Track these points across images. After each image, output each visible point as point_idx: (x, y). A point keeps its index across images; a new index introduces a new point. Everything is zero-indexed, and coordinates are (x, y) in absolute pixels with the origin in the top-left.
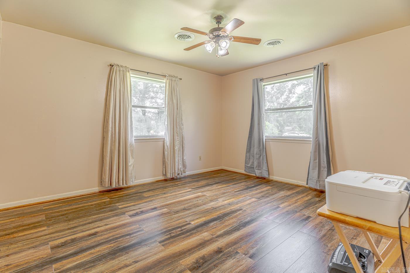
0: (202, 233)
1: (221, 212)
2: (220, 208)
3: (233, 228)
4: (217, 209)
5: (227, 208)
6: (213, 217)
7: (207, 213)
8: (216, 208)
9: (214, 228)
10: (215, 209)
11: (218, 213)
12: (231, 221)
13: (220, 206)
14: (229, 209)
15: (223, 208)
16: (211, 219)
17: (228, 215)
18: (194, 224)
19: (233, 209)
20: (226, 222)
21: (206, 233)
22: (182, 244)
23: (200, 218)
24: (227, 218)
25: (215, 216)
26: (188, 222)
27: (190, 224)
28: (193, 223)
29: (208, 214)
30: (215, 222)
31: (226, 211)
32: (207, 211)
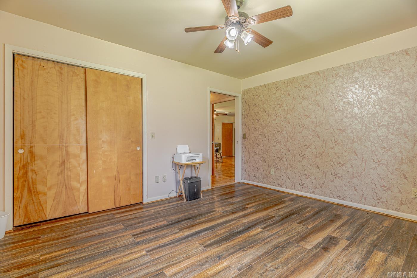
0: (247, 222)
1: (232, 243)
2: (234, 250)
3: (222, 226)
4: (238, 247)
5: (224, 249)
6: (242, 235)
7: (250, 241)
8: (240, 249)
9: (239, 225)
10: (242, 248)
11: (236, 241)
12: (223, 231)
13: (234, 252)
14: (223, 246)
15: (230, 249)
16: (243, 233)
17: (225, 237)
18: (258, 229)
19: (216, 248)
20: (227, 231)
21: (245, 222)
22: (259, 216)
23: (256, 235)
24: (227, 234)
25: (240, 236)
26: (265, 230)
27: (263, 228)
28: (260, 230)
29: (248, 239)
30: (238, 230)
31: (226, 243)
32: (250, 244)
